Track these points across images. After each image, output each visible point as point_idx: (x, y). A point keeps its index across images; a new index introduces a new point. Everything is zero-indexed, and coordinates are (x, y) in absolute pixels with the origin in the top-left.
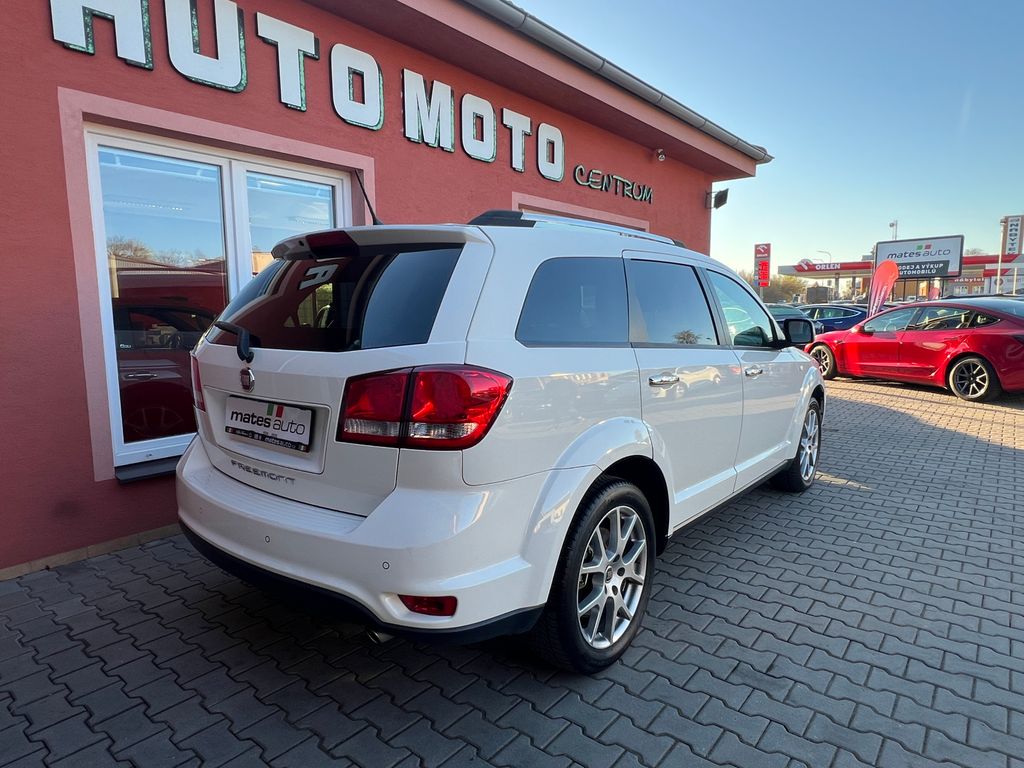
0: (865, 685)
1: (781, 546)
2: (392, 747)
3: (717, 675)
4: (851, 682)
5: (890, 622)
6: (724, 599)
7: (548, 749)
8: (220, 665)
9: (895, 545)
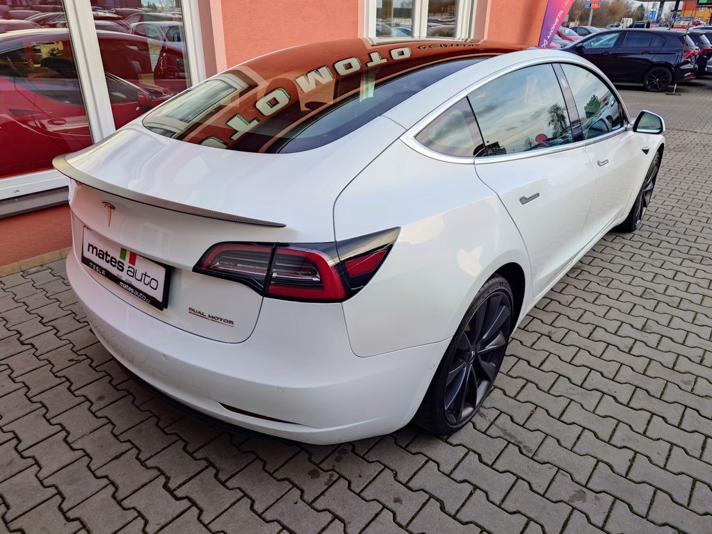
0: (644, 433)
1: (582, 285)
2: (227, 488)
3: (516, 419)
4: (632, 429)
5: (673, 369)
6: (528, 339)
7: (362, 494)
8: (84, 399)
9: (683, 286)
